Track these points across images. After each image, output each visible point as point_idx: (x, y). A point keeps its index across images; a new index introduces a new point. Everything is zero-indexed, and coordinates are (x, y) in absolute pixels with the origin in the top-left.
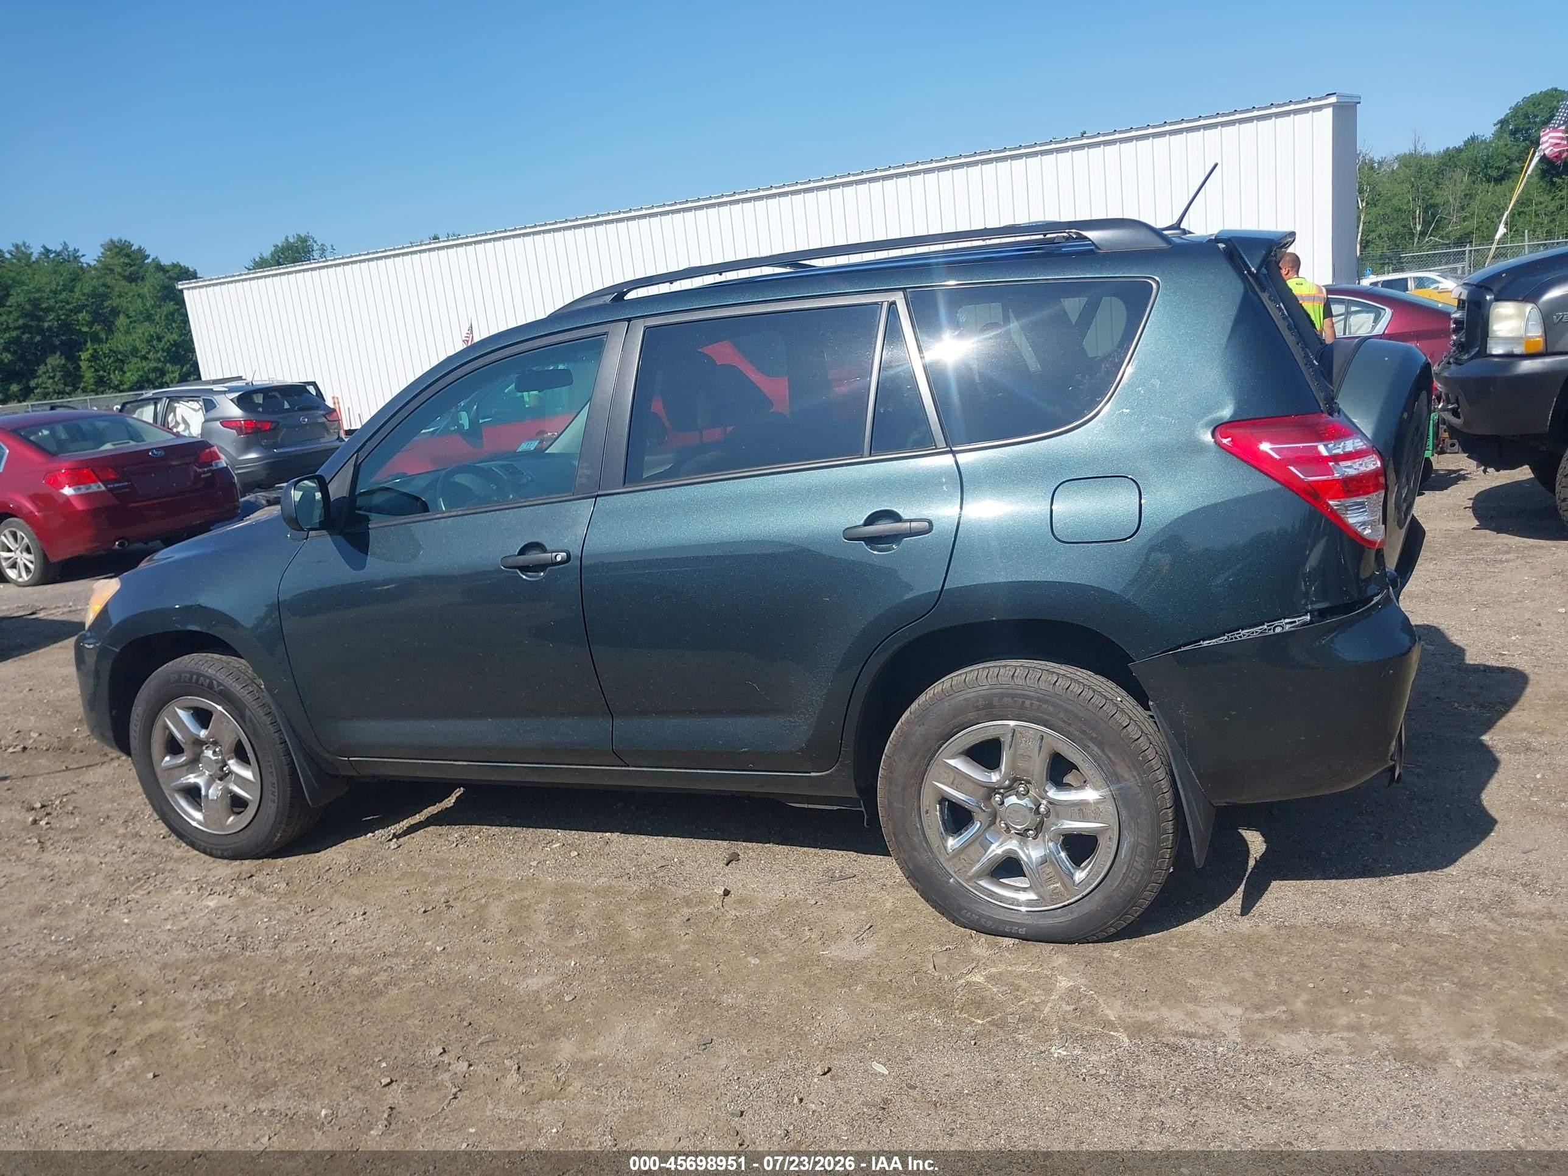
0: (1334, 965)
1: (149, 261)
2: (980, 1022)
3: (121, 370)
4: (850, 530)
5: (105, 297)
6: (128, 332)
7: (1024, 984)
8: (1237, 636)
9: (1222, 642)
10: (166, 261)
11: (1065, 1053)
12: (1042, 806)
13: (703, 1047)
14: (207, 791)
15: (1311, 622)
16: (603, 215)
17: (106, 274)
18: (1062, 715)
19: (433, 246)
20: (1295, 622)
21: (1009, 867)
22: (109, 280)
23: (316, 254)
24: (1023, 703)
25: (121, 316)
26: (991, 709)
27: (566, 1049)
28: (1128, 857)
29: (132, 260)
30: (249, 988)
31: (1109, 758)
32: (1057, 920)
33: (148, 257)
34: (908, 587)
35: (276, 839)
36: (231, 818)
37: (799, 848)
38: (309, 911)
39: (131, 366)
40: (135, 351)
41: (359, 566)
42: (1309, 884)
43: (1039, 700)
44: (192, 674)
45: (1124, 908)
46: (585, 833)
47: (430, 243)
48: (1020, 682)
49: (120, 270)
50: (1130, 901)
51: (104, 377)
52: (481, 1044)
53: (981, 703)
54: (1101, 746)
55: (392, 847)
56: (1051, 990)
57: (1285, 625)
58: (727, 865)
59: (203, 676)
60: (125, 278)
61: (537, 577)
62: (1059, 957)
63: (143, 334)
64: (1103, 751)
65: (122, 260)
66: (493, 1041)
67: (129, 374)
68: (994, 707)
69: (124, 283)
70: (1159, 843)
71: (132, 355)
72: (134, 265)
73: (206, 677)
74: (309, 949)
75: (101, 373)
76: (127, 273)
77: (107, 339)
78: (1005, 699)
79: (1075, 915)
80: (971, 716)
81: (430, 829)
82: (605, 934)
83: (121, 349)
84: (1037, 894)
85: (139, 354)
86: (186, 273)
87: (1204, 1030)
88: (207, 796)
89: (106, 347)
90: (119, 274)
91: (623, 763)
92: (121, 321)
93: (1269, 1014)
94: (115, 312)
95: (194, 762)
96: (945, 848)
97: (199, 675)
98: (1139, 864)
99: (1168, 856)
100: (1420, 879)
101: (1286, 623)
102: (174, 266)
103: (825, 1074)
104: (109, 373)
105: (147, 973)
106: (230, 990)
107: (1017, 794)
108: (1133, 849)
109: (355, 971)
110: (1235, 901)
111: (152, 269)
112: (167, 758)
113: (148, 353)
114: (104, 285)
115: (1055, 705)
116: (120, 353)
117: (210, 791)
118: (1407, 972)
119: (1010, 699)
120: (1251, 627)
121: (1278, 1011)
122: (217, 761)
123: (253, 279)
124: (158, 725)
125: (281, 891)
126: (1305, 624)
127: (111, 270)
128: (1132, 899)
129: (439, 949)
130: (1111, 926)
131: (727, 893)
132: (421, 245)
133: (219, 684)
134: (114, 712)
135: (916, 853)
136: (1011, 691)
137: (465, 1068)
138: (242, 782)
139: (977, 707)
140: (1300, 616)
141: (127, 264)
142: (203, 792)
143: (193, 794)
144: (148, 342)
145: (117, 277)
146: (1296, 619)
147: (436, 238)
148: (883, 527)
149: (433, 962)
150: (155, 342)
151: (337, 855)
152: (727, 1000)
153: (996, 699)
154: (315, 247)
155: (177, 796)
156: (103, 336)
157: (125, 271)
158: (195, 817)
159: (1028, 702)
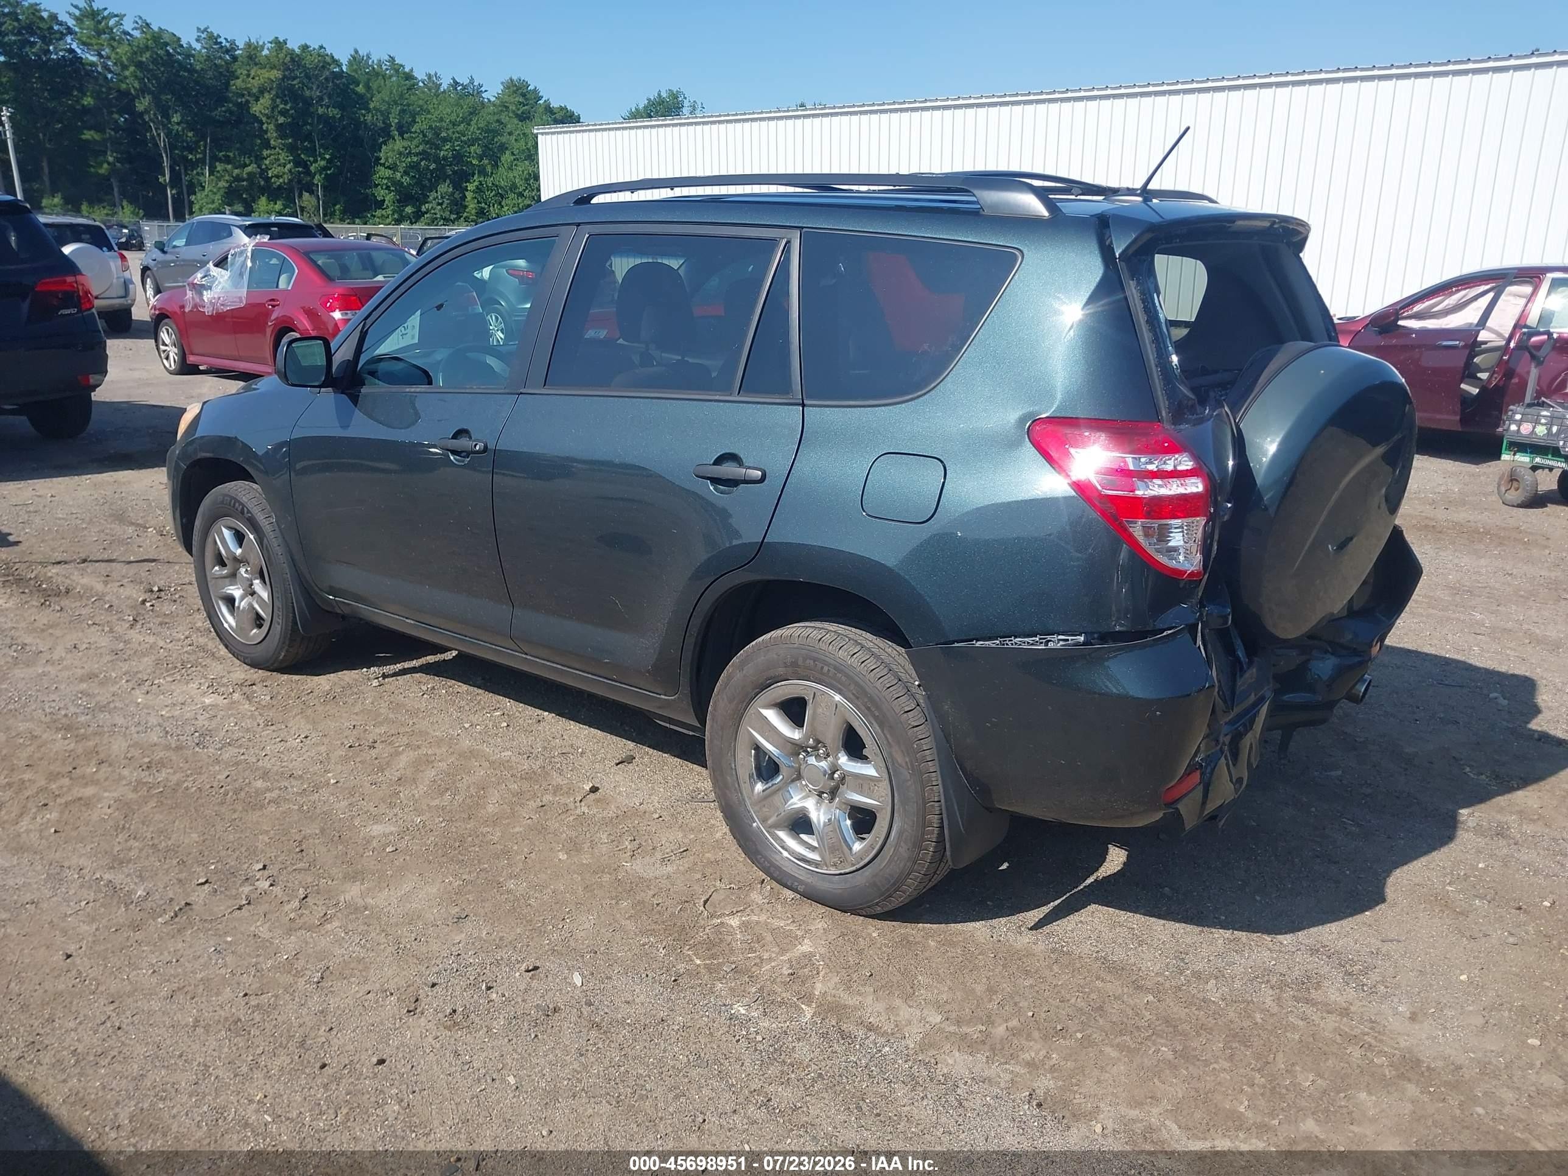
0: (1073, 1001)
1: (541, 102)
2: (698, 962)
3: (500, 203)
4: (701, 467)
5: (496, 133)
6: (510, 169)
7: (769, 938)
8: (1009, 643)
9: (994, 646)
10: (555, 104)
11: (743, 1012)
12: (838, 772)
13: (456, 920)
14: (240, 603)
15: (1084, 644)
16: (931, 101)
17: (501, 111)
18: (852, 687)
19: (800, 113)
20: (1068, 640)
21: (800, 824)
22: (504, 118)
23: (686, 110)
24: (822, 668)
25: (507, 152)
26: (796, 669)
27: (353, 892)
28: (896, 840)
29: (527, 99)
30: (175, 778)
31: (886, 737)
32: (832, 886)
33: (540, 98)
34: (737, 534)
35: (281, 657)
36: (255, 631)
37: (690, 764)
38: (269, 723)
39: (508, 202)
40: (513, 187)
41: (345, 427)
42: (1123, 916)
43: (835, 668)
44: (232, 498)
45: (888, 890)
46: (530, 708)
47: (797, 110)
48: (824, 646)
49: (514, 108)
50: (894, 884)
51: (484, 209)
52: (295, 870)
53: (789, 660)
54: (881, 725)
55: (374, 685)
56: (787, 951)
57: (1057, 642)
58: (617, 764)
59: (239, 502)
60: (517, 116)
61: (463, 461)
62: (820, 919)
63: (523, 171)
64: (883, 732)
65: (517, 99)
66: (305, 870)
67: (506, 208)
68: (798, 666)
69: (516, 121)
70: (923, 834)
71: (511, 191)
72: (527, 105)
73: (241, 503)
74: (242, 757)
75: (483, 205)
76: (519, 112)
77: (492, 173)
78: (808, 661)
79: (848, 886)
80: (781, 671)
81: (418, 675)
82: (468, 801)
83: (503, 183)
84: (821, 855)
85: (517, 191)
86: (571, 117)
87: (888, 1027)
88: (239, 607)
89: (490, 180)
90: (513, 112)
91: (519, 650)
92: (507, 158)
93: (965, 1029)
94: (503, 148)
95: (233, 576)
96: (753, 790)
97: (236, 501)
98: (903, 850)
99: (931, 849)
100: (1244, 939)
101: (1059, 640)
102: (561, 108)
103: (528, 971)
104: (489, 206)
105: (118, 746)
106: (162, 776)
107: (818, 757)
108: (900, 833)
109: (259, 784)
110: (1035, 915)
111: (541, 110)
112: (217, 568)
113: (525, 190)
114: (498, 121)
115: (847, 676)
116: (501, 188)
117: (243, 604)
118: (1137, 1027)
119: (812, 662)
120: (1025, 637)
121: (973, 1031)
122: (248, 579)
123: (626, 128)
124: (210, 540)
125: (263, 703)
126: (1078, 644)
127: (507, 107)
128: (897, 885)
129: (332, 781)
130: (877, 904)
131: (594, 790)
132: (788, 111)
133: (249, 512)
134: (184, 521)
135: (727, 792)
136: (814, 654)
137: (266, 887)
138: (261, 600)
139: (785, 663)
140: (1076, 635)
141: (520, 103)
142: (237, 604)
143: (230, 601)
144: (526, 180)
145: (511, 115)
146: (1070, 638)
147: (802, 105)
148: (729, 470)
149: (320, 791)
150: (532, 181)
151: (324, 682)
152: (511, 885)
153: (801, 659)
154: (686, 103)
155: (220, 603)
156: (489, 169)
157: (518, 109)
158: (229, 620)
159: (826, 669)
